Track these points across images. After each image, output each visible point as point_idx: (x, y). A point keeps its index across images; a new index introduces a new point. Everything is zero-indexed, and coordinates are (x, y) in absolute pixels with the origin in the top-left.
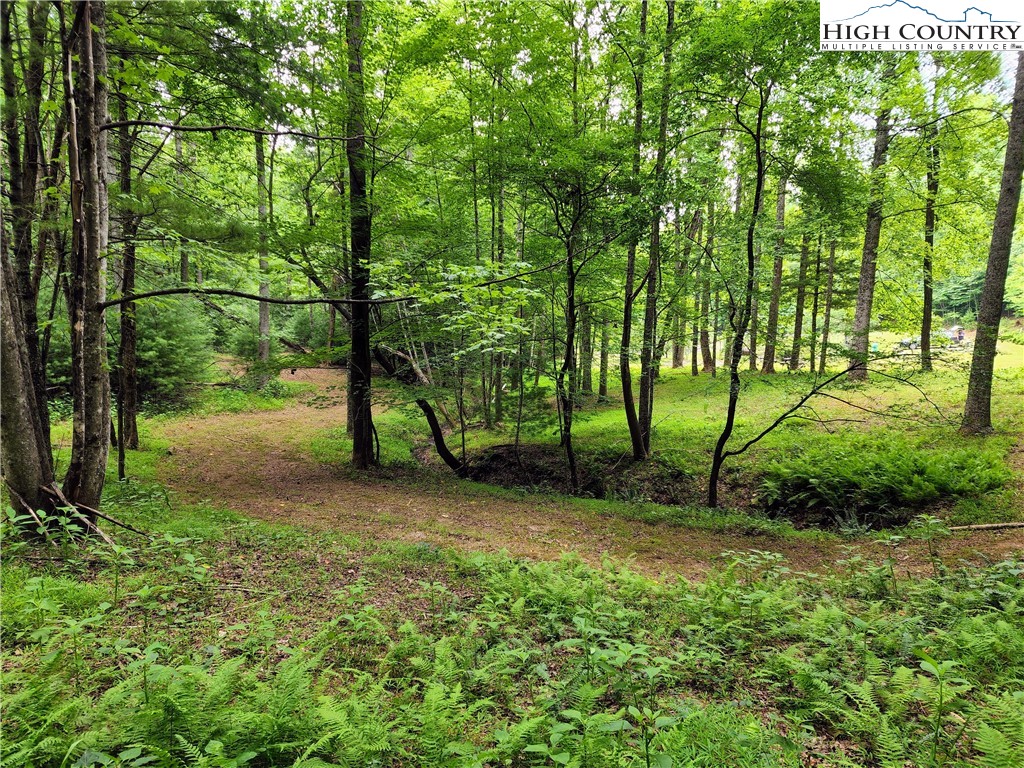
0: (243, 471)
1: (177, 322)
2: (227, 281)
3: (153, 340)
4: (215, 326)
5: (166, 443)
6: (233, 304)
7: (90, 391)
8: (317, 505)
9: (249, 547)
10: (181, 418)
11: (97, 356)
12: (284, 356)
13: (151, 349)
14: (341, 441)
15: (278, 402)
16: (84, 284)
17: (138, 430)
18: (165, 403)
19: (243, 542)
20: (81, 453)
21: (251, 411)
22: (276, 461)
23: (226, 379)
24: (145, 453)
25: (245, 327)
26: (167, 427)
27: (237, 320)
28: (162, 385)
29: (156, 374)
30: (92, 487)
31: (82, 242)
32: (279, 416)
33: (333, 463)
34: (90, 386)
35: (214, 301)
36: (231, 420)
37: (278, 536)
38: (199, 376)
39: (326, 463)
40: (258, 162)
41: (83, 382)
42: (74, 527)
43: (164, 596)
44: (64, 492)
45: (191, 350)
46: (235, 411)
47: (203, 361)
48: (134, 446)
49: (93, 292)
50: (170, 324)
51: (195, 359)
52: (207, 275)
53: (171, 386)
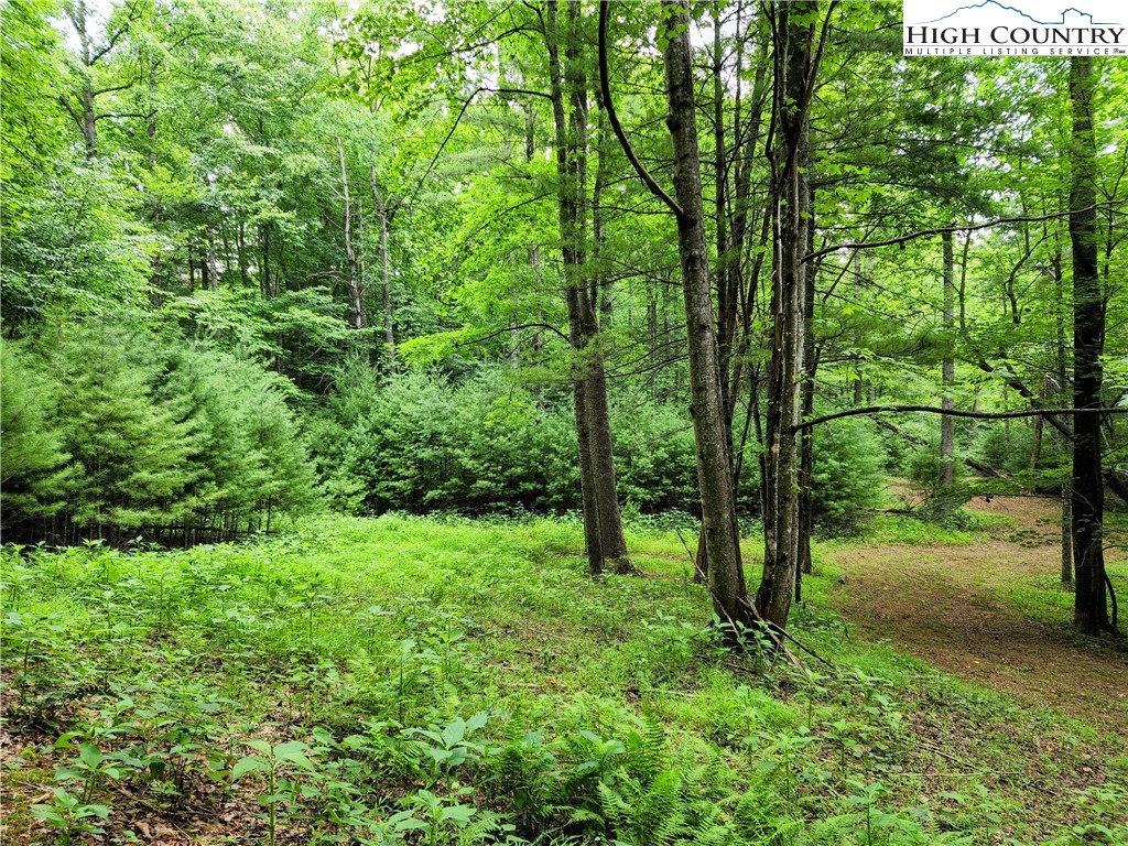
0: (925, 613)
1: (850, 443)
2: (903, 397)
3: (826, 462)
4: (889, 447)
5: (838, 571)
6: (909, 422)
7: (782, 511)
8: (1025, 671)
9: (941, 704)
10: (852, 545)
11: (789, 477)
12: (971, 480)
13: (823, 471)
14: (1054, 592)
15: (964, 536)
16: (781, 408)
17: (812, 553)
18: (835, 528)
19: (936, 697)
20: (773, 571)
21: (930, 544)
22: (964, 607)
23: (901, 506)
24: (818, 579)
25: (921, 448)
26: (838, 553)
27: (913, 440)
28: (833, 509)
29: (828, 497)
30: (780, 605)
31: (781, 370)
32: (966, 552)
33: (1044, 620)
34: (782, 507)
35: (888, 420)
36: (908, 553)
37: (979, 700)
38: (871, 500)
39: (1033, 618)
40: (946, 262)
41: (776, 502)
42: (767, 643)
43: (864, 736)
44: (757, 606)
45: (863, 472)
46: (911, 542)
47: (876, 485)
48: (807, 571)
49: (788, 416)
50: (842, 445)
51: (867, 483)
52: (881, 391)
53: (842, 510)
